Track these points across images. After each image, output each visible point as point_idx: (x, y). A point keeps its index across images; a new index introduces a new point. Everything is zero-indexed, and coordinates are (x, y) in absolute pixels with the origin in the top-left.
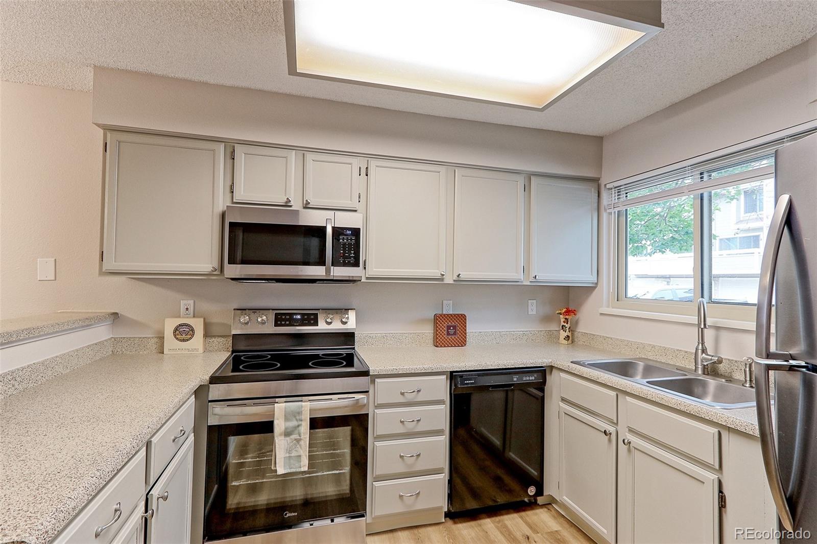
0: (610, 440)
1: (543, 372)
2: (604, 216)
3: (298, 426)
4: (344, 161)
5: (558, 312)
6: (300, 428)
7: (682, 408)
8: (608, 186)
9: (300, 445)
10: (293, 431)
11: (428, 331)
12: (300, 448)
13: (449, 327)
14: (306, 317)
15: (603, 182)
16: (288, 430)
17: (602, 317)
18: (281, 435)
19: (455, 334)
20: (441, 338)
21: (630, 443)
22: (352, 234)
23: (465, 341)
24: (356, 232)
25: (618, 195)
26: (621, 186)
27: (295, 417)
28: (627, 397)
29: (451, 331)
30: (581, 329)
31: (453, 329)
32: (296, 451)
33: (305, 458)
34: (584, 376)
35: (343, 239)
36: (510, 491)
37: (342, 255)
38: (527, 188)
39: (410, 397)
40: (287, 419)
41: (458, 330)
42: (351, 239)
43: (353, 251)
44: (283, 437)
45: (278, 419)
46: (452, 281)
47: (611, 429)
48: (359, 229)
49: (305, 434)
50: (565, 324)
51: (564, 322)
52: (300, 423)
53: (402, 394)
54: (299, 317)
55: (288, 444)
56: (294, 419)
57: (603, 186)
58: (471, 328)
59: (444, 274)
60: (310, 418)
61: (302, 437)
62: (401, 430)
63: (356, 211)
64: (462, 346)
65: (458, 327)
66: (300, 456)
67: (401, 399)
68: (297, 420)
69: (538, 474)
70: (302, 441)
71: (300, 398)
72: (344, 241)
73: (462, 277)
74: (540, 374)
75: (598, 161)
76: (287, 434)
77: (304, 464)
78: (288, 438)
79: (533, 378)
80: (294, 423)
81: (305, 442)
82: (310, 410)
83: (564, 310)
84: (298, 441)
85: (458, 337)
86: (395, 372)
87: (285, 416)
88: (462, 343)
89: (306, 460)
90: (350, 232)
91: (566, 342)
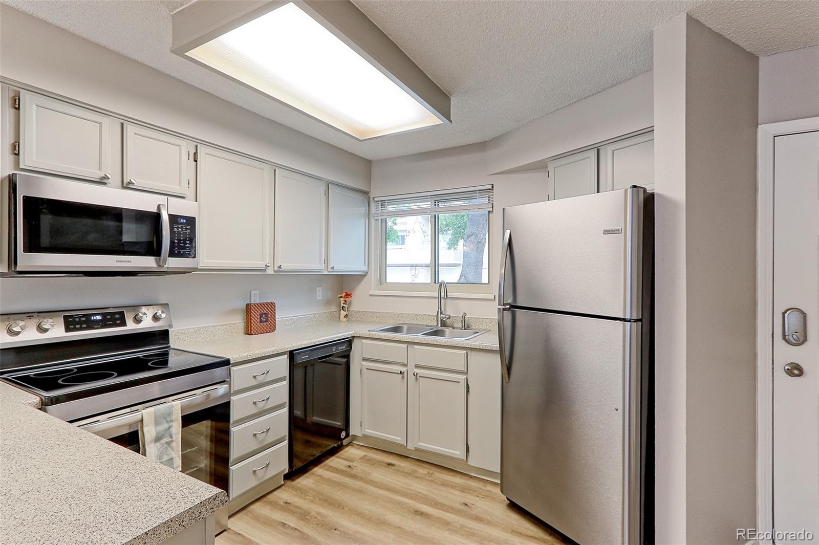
0: (403, 377)
1: (349, 342)
2: (373, 221)
3: (169, 428)
4: (170, 141)
5: (339, 296)
6: (171, 429)
7: (449, 344)
8: (376, 199)
9: (172, 448)
10: (163, 435)
11: (239, 322)
12: (171, 450)
13: (261, 315)
14: (109, 317)
15: (372, 195)
16: (160, 435)
17: (371, 297)
18: (151, 442)
19: (267, 321)
20: (255, 326)
21: (417, 374)
22: (187, 223)
23: (275, 327)
24: (191, 221)
25: (381, 207)
26: (385, 200)
27: (165, 419)
28: (415, 346)
29: (264, 319)
30: (354, 308)
31: (265, 317)
32: (168, 455)
33: (178, 458)
34: (383, 338)
35: (178, 228)
36: (320, 446)
37: (176, 245)
38: (327, 193)
39: (261, 379)
40: (157, 423)
41: (269, 317)
42: (186, 229)
43: (188, 241)
44: (153, 445)
45: (147, 426)
46: (273, 271)
47: (404, 369)
48: (194, 218)
49: (176, 434)
50: (345, 305)
51: (344, 304)
52: (171, 424)
53: (255, 377)
54: (99, 318)
55: (158, 450)
56: (164, 421)
57: (371, 199)
58: (279, 316)
59: (269, 265)
60: (182, 417)
61: (174, 439)
62: (254, 410)
63: (184, 198)
64: (272, 331)
65: (269, 314)
66: (172, 458)
67: (254, 383)
68: (167, 422)
69: (341, 423)
70: (174, 442)
71: (163, 400)
72: (178, 230)
73: (284, 267)
74: (348, 343)
75: (369, 178)
76: (157, 439)
77: (177, 465)
78: (158, 444)
79: (344, 347)
80: (166, 426)
81: (178, 442)
82: (181, 408)
83: (344, 294)
84: (169, 443)
85: (269, 324)
86: (249, 358)
87: (155, 420)
88: (272, 329)
89: (179, 460)
90: (185, 221)
91: (345, 319)
